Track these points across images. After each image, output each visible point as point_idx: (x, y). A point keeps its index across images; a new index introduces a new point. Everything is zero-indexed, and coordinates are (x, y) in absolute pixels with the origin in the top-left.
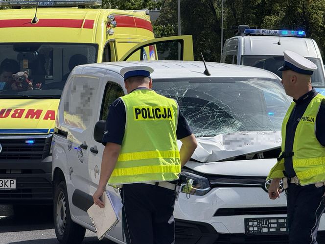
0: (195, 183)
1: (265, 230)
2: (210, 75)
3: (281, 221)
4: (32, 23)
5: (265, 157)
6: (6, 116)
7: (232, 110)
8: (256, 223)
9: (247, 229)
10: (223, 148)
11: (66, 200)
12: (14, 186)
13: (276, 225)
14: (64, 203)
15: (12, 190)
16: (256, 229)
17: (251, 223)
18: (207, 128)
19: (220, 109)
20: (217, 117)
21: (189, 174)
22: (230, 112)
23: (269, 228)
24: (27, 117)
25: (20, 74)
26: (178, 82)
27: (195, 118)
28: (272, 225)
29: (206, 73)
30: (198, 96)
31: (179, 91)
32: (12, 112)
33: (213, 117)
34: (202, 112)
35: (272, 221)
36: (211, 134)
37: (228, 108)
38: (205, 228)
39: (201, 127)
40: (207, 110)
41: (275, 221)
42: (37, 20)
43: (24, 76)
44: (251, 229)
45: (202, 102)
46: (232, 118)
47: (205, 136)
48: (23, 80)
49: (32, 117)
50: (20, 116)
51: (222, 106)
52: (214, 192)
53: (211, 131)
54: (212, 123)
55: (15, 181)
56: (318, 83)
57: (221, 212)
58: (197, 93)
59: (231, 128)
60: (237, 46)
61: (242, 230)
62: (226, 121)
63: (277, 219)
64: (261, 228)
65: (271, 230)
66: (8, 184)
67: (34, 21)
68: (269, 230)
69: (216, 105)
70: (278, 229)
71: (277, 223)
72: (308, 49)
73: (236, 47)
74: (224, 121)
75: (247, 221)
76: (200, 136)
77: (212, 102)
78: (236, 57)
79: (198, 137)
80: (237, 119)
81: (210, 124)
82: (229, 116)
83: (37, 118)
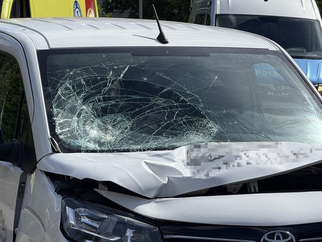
2: (167, 42)
7: (204, 103)
10: (187, 172)
18: (160, 134)
19: (183, 101)
20: (178, 116)
21: (127, 218)
22: (200, 107)
26: (113, 55)
27: (140, 117)
29: (161, 38)
30: (145, 79)
31: (113, 70)
33: (171, 115)
34: (152, 107)
36: (166, 146)
37: (195, 100)
39: (150, 132)
40: (161, 102)
45: (154, 90)
46: (203, 117)
47: (156, 149)
51: (187, 95)
53: (166, 140)
54: (168, 125)
56: (316, 52)
58: (145, 73)
59: (202, 134)
60: (211, 3)
62: (192, 122)
69: (176, 94)
72: (304, 8)
73: (209, 3)
74: (190, 123)
76: (148, 149)
77: (169, 88)
78: (209, 16)
79: (144, 150)
80: (212, 119)
81: (166, 128)
82: (197, 114)
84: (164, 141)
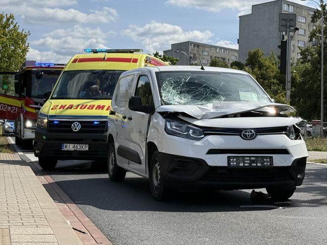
0: (194, 133)
1: (242, 165)
2: (205, 70)
3: (252, 159)
4: (103, 60)
5: (241, 117)
6: (84, 108)
8: (235, 160)
9: (229, 163)
10: (213, 111)
11: (114, 154)
12: (87, 149)
13: (249, 162)
14: (113, 155)
15: (86, 151)
16: (235, 163)
17: (231, 160)
18: (202, 100)
19: (211, 89)
20: (209, 94)
21: (190, 126)
22: (218, 91)
23: (244, 163)
24: (96, 109)
25: (94, 86)
27: (194, 94)
28: (246, 161)
29: (202, 68)
30: (196, 81)
31: (184, 78)
32: (88, 106)
33: (206, 94)
34: (199, 91)
35: (246, 158)
37: (216, 89)
38: (200, 162)
39: (198, 100)
40: (202, 89)
41: (248, 158)
42: (106, 58)
43: (96, 88)
44: (232, 163)
45: (200, 85)
46: (219, 94)
48: (96, 90)
49: (99, 109)
50: (92, 108)
51: (212, 87)
52: (206, 139)
55: (88, 145)
57: (211, 152)
58: (196, 79)
59: (218, 100)
61: (226, 164)
63: (250, 157)
64: (239, 164)
65: (246, 165)
66: (84, 147)
67: (104, 59)
68: (244, 165)
69: (208, 87)
70: (250, 164)
71: (250, 160)
74: (214, 97)
75: (229, 158)
77: (205, 85)
80: (222, 95)
81: (204, 98)
82: (216, 94)
83: (102, 109)
84: (203, 102)
